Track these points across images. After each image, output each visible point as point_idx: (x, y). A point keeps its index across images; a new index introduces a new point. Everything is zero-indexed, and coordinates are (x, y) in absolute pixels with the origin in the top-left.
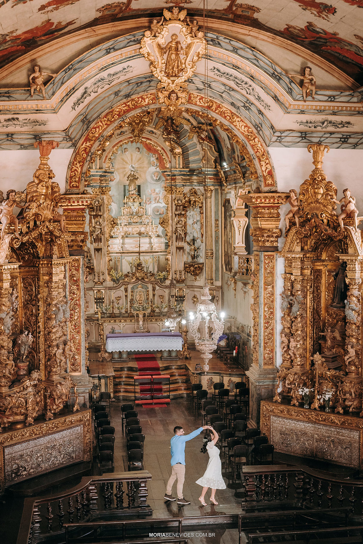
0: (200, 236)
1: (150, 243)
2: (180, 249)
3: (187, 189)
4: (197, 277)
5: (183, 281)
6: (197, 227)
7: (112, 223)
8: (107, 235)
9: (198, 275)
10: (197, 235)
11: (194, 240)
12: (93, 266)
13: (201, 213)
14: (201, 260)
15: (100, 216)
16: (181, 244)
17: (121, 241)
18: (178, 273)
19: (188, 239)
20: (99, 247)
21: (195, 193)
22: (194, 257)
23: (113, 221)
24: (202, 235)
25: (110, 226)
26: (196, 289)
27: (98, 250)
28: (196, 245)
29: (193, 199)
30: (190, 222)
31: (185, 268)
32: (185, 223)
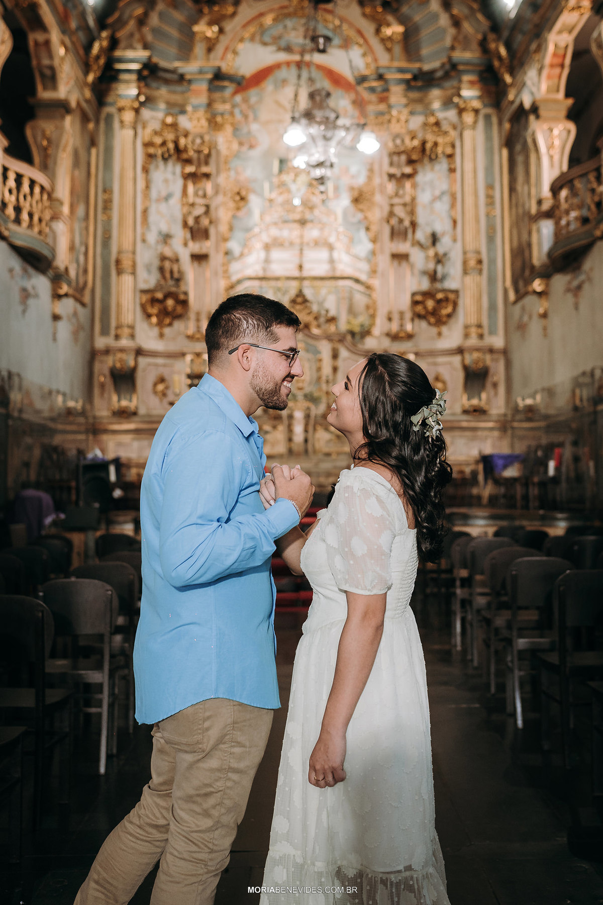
0: (448, 225)
1: (332, 261)
2: (400, 258)
3: (416, 122)
4: (444, 329)
5: (410, 337)
6: (442, 207)
7: (238, 198)
8: (223, 228)
9: (444, 323)
10: (441, 226)
11: (434, 239)
12: (186, 293)
13: (452, 170)
14: (451, 284)
15: (207, 176)
16: (403, 247)
17: (262, 255)
18: (396, 317)
19: (420, 235)
20: (204, 251)
21: (437, 124)
22: (434, 277)
23: (238, 193)
24: (455, 222)
25: (232, 205)
26: (441, 360)
27: (199, 258)
28: (441, 248)
29: (430, 138)
30: (424, 198)
31: (415, 303)
32: (413, 199)
